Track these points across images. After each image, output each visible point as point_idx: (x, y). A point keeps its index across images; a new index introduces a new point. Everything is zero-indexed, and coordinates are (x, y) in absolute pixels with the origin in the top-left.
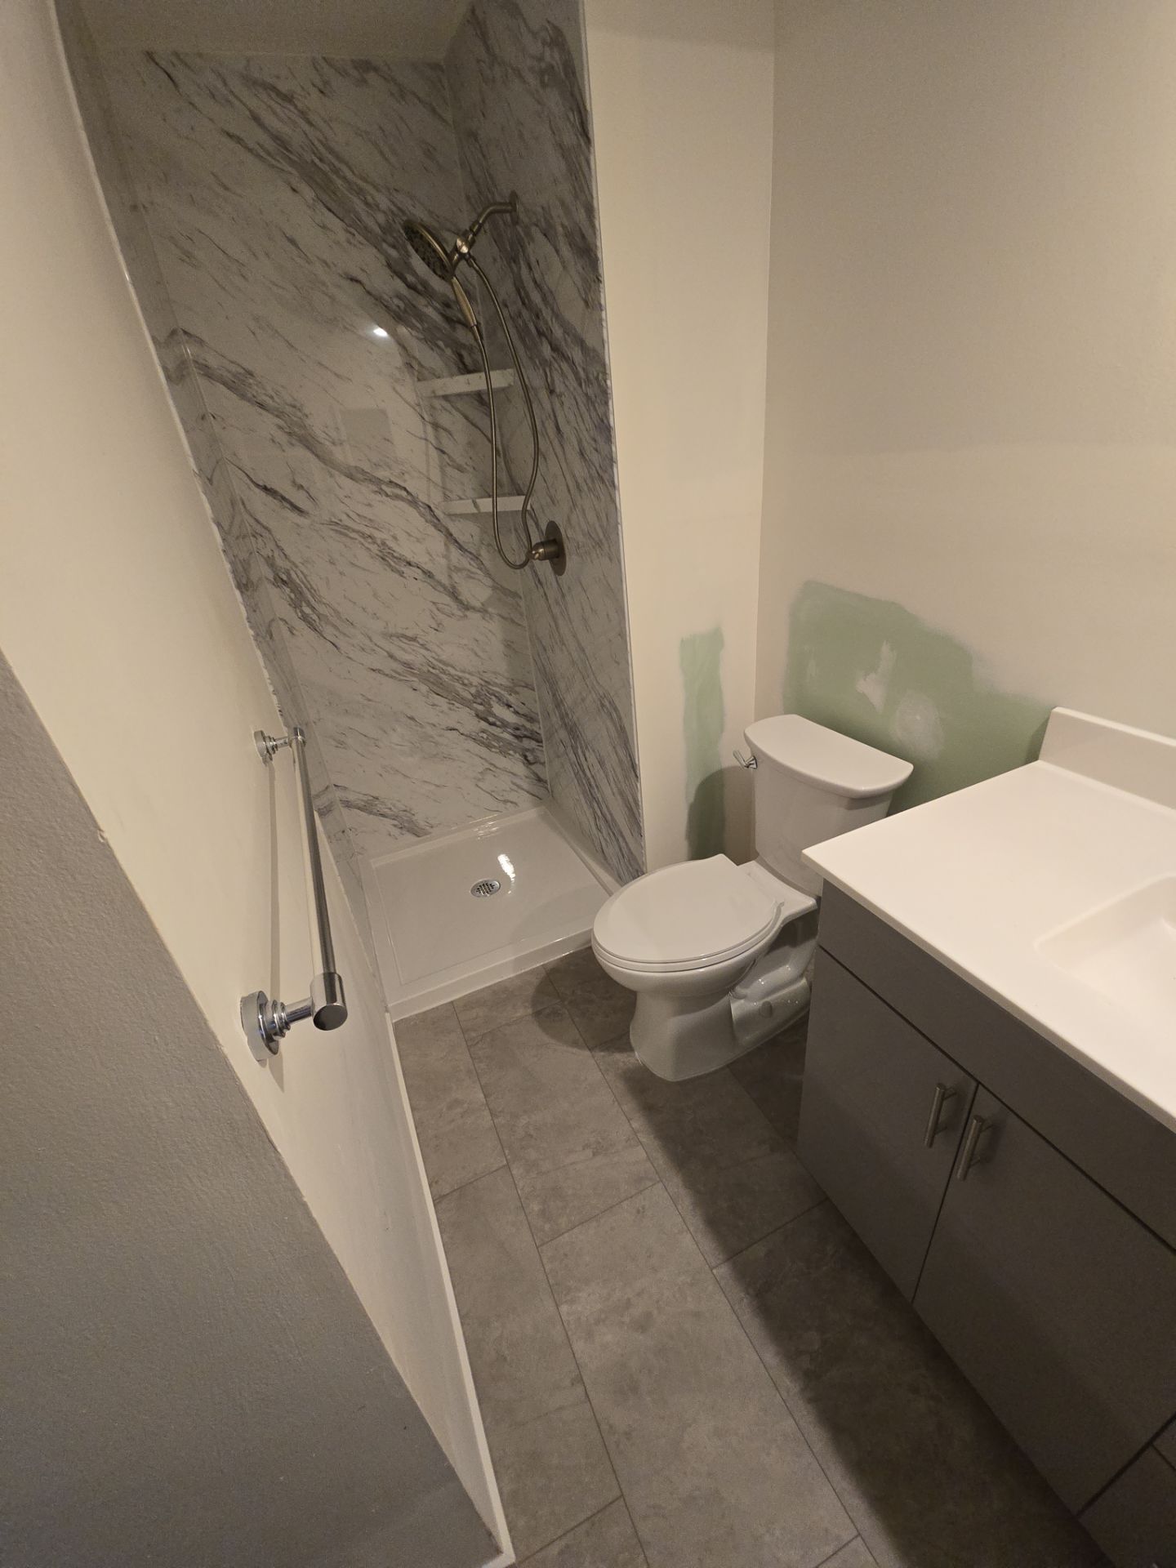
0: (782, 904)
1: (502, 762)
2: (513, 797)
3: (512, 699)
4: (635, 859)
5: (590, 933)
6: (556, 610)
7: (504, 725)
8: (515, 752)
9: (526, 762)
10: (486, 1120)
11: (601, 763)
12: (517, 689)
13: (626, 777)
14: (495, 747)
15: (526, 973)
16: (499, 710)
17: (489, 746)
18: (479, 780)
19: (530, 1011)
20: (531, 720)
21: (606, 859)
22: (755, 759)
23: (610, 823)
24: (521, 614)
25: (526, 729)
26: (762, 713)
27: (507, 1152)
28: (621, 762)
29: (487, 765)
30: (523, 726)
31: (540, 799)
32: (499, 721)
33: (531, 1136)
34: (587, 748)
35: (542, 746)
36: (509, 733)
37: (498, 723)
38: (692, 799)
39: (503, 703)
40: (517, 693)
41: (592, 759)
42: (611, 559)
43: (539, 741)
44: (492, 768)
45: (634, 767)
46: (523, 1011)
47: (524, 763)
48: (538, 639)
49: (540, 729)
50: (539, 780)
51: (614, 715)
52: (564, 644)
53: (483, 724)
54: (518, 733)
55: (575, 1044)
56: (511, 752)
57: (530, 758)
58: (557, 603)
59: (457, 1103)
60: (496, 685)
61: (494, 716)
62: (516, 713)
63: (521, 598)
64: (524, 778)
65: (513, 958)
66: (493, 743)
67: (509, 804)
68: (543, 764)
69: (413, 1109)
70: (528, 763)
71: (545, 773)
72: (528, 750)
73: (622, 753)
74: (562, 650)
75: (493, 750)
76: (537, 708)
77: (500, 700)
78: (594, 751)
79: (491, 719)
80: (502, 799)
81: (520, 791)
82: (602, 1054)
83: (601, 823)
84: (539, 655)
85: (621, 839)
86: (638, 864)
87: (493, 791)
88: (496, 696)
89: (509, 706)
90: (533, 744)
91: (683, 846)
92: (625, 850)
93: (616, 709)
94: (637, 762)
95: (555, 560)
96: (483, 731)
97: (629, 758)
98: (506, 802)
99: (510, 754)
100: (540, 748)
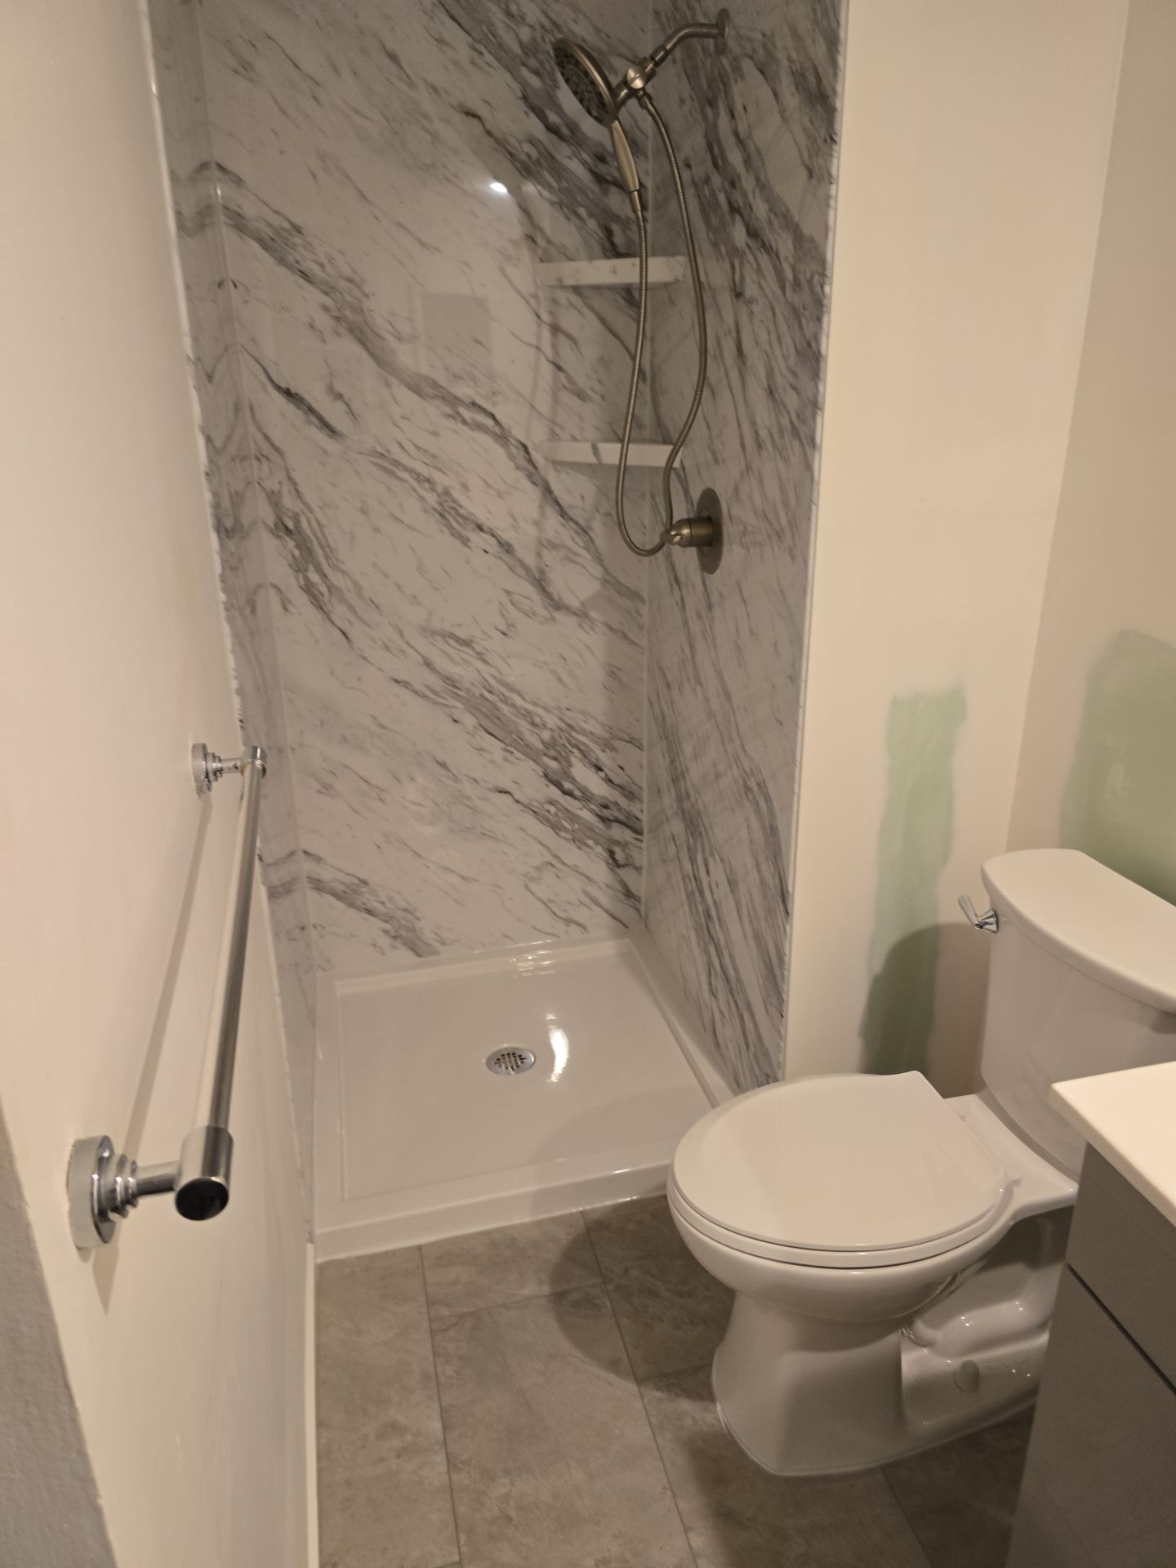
0: (1017, 1182)
1: (573, 855)
2: (581, 915)
3: (604, 758)
4: (766, 1054)
5: (668, 1169)
6: (695, 627)
7: (586, 797)
8: (597, 843)
9: (611, 861)
10: (436, 1472)
11: (732, 883)
12: (616, 743)
13: (770, 911)
14: (566, 830)
15: (552, 1220)
16: (583, 774)
17: (556, 828)
18: (532, 879)
19: (546, 1289)
20: (630, 795)
21: (717, 1045)
22: (996, 915)
23: (734, 987)
24: (641, 628)
25: (620, 809)
26: (1022, 839)
27: (463, 1538)
28: (763, 882)
29: (550, 859)
30: (616, 803)
31: (626, 927)
32: (579, 790)
33: (510, 1520)
34: (712, 854)
35: (641, 841)
36: (592, 811)
37: (577, 793)
38: (878, 966)
39: (590, 762)
40: (614, 749)
41: (718, 873)
42: (793, 558)
43: (638, 832)
44: (555, 863)
45: (784, 897)
46: (535, 1288)
47: (608, 863)
48: (661, 669)
49: (642, 812)
50: (629, 894)
51: (762, 803)
52: (699, 682)
53: (554, 792)
54: (606, 813)
55: (613, 1366)
56: (590, 842)
57: (619, 856)
58: (699, 616)
59: (395, 1428)
60: (584, 732)
61: (573, 781)
62: (609, 781)
63: (643, 601)
64: (604, 886)
65: (533, 1188)
66: (565, 823)
67: (574, 927)
68: (638, 869)
69: (320, 1424)
70: (614, 863)
71: (640, 885)
72: (617, 843)
73: (767, 870)
74: (694, 690)
75: (562, 834)
76: (643, 779)
77: (585, 756)
78: (722, 860)
79: (567, 785)
80: (563, 915)
81: (595, 908)
82: (659, 1394)
83: (719, 984)
84: (658, 695)
85: (746, 1016)
86: (770, 1064)
87: (550, 901)
88: (579, 750)
89: (599, 769)
90: (628, 835)
91: (853, 1046)
92: (751, 1037)
93: (768, 799)
94: (790, 890)
95: (706, 549)
96: (552, 802)
97: (777, 880)
98: (568, 921)
99: (588, 846)
100: (638, 843)
